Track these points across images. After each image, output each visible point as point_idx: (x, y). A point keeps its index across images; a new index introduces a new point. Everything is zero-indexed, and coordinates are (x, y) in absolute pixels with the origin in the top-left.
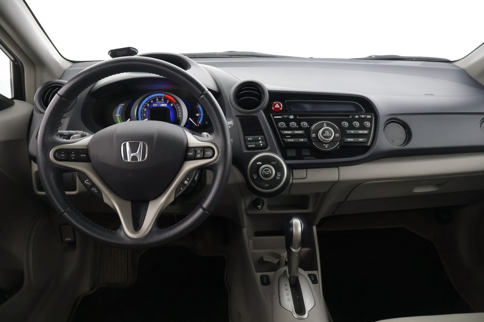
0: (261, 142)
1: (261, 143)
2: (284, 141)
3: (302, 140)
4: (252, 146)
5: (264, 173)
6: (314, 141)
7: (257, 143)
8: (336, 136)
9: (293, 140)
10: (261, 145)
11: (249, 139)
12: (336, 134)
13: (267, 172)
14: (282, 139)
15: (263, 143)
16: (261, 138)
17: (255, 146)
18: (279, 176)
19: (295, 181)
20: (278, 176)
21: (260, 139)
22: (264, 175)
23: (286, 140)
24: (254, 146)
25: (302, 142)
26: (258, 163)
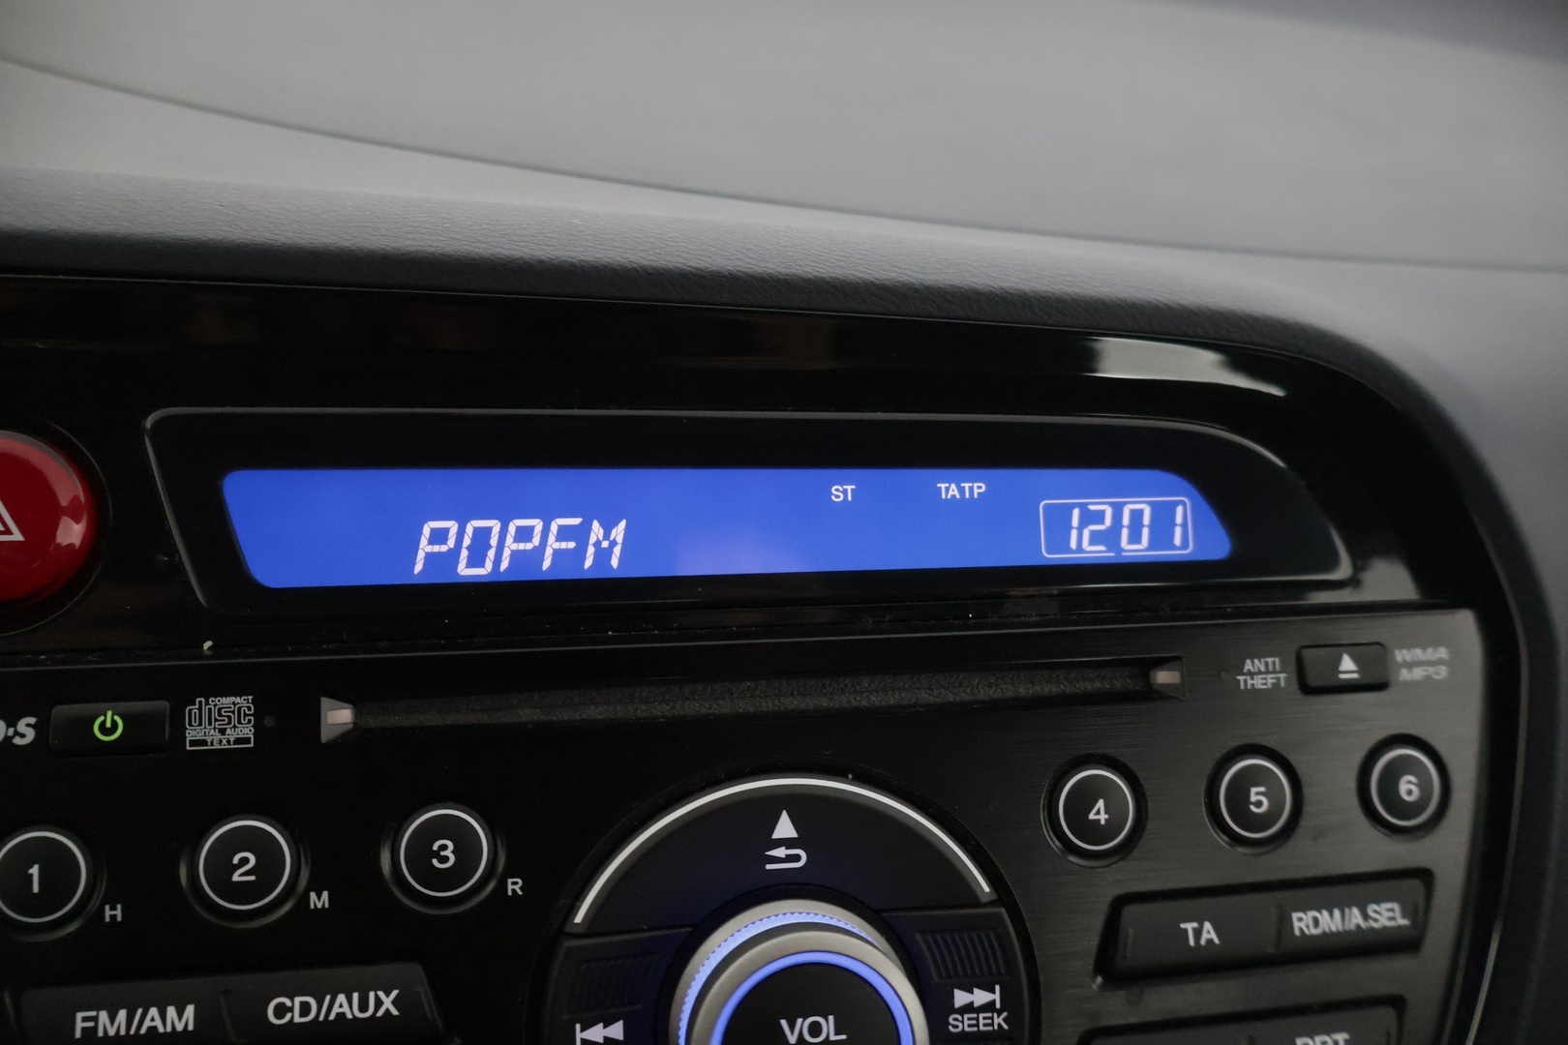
8: (959, 1024)
12: (961, 998)
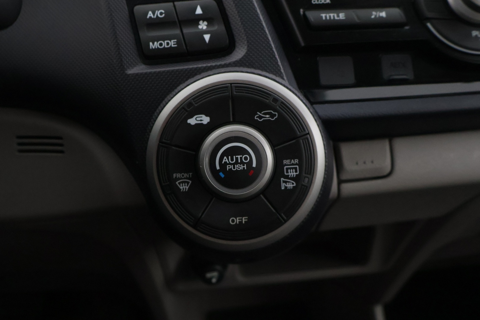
0: (203, 26)
1: (206, 32)
2: (304, 22)
3: (383, 14)
4: (165, 44)
5: (223, 166)
6: (429, 19)
7: (185, 31)
9: (342, 16)
10: (207, 37)
11: (150, 14)
13: (237, 163)
14: (296, 13)
15: (215, 28)
16: (202, 8)
17: (177, 43)
18: (292, 173)
19: (349, 188)
20: (287, 177)
21: (199, 11)
22: (222, 175)
23: (312, 15)
24: (172, 43)
25: (381, 24)
26: (192, 121)
